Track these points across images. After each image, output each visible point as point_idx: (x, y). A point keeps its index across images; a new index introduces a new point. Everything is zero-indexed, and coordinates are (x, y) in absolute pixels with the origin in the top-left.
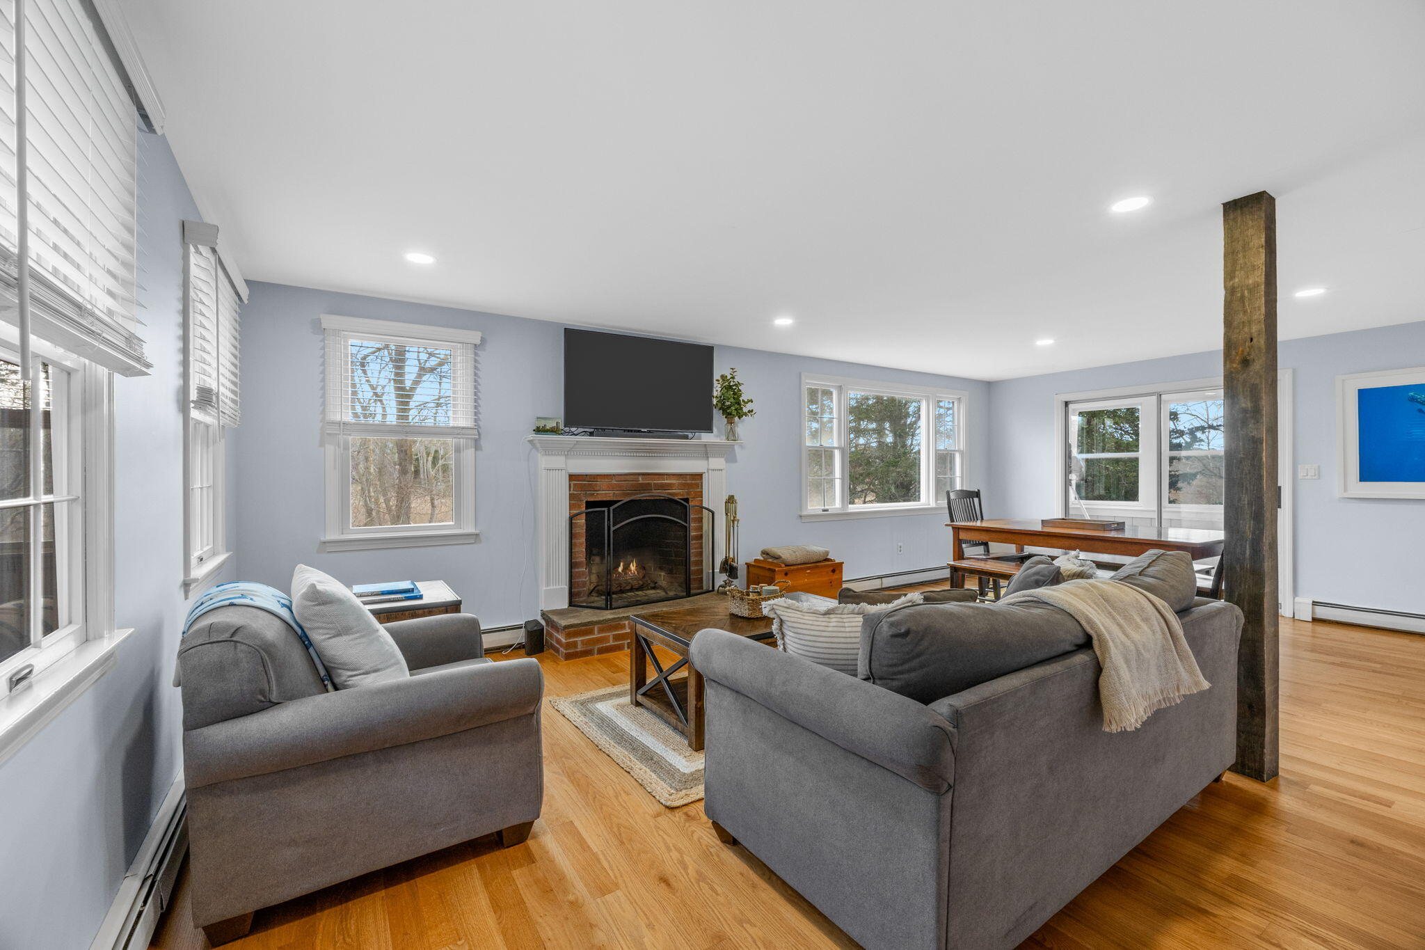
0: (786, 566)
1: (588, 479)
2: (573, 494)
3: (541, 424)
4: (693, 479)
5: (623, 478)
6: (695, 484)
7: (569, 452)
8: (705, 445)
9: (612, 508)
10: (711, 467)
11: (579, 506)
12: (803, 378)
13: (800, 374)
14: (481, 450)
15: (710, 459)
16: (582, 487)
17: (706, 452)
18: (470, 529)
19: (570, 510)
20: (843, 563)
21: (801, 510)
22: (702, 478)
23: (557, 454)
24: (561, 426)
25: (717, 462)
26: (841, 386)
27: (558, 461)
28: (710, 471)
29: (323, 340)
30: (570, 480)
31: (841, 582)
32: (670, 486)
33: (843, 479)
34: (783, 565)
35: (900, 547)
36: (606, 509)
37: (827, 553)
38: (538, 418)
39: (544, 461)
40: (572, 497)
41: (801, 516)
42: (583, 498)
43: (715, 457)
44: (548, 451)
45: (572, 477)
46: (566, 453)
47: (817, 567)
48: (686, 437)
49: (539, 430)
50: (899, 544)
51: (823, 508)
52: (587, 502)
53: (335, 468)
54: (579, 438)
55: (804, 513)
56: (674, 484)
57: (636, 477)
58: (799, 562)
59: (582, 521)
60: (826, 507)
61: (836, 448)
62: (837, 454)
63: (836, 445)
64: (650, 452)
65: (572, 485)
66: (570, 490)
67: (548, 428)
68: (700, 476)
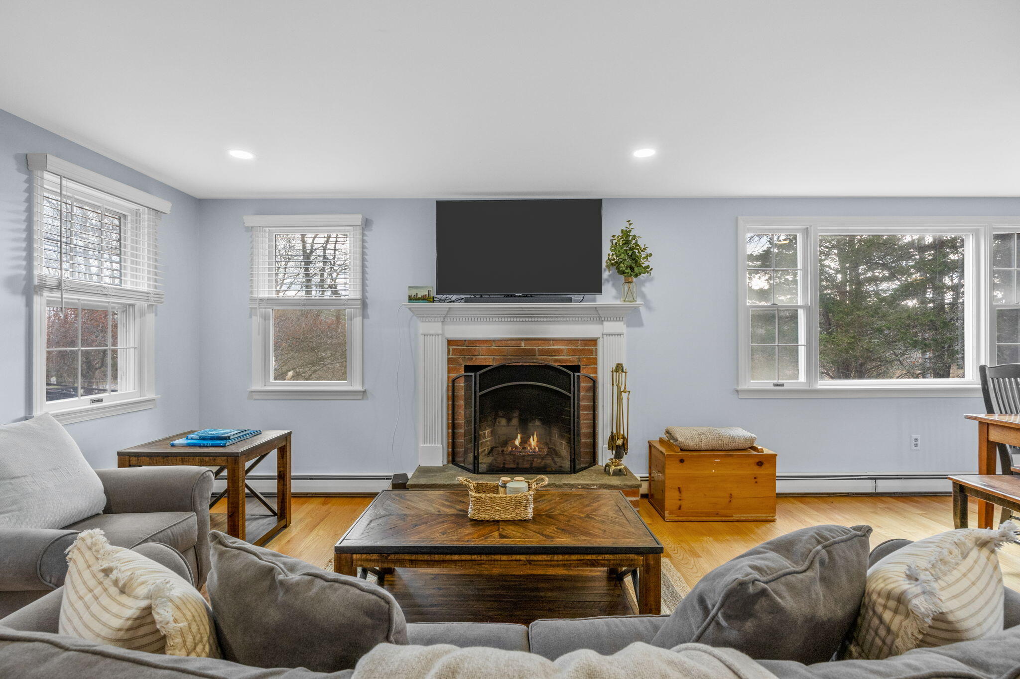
0: (682, 450)
1: (466, 343)
2: (452, 358)
3: (413, 293)
4: (586, 345)
5: (504, 343)
6: (588, 350)
7: (445, 319)
8: (596, 308)
9: (478, 373)
10: (606, 332)
11: (458, 371)
12: (740, 222)
13: (737, 218)
14: (368, 318)
15: (604, 323)
16: (460, 352)
17: (599, 315)
18: (358, 387)
19: (449, 373)
20: (776, 455)
21: (738, 384)
22: (596, 344)
23: (433, 320)
24: (433, 293)
25: (610, 327)
26: (807, 228)
27: (435, 327)
28: (605, 336)
29: (251, 236)
30: (449, 345)
31: (773, 478)
32: (557, 351)
33: (808, 346)
34: (679, 450)
35: (916, 440)
36: (473, 374)
37: (753, 440)
38: (409, 287)
39: (424, 327)
40: (450, 361)
41: (737, 391)
42: (462, 362)
43: (610, 321)
44: (425, 318)
45: (450, 342)
46: (442, 319)
47: (731, 455)
48: (570, 300)
49: (411, 299)
50: (914, 436)
51: (775, 382)
52: (466, 366)
53: (259, 334)
54: (456, 305)
55: (741, 387)
56: (562, 350)
57: (518, 342)
58: (704, 447)
59: (461, 384)
60: (780, 382)
61: (801, 307)
62: (801, 314)
63: (800, 303)
64: (531, 317)
65: (451, 350)
66: (448, 354)
67: (419, 296)
68: (594, 342)
